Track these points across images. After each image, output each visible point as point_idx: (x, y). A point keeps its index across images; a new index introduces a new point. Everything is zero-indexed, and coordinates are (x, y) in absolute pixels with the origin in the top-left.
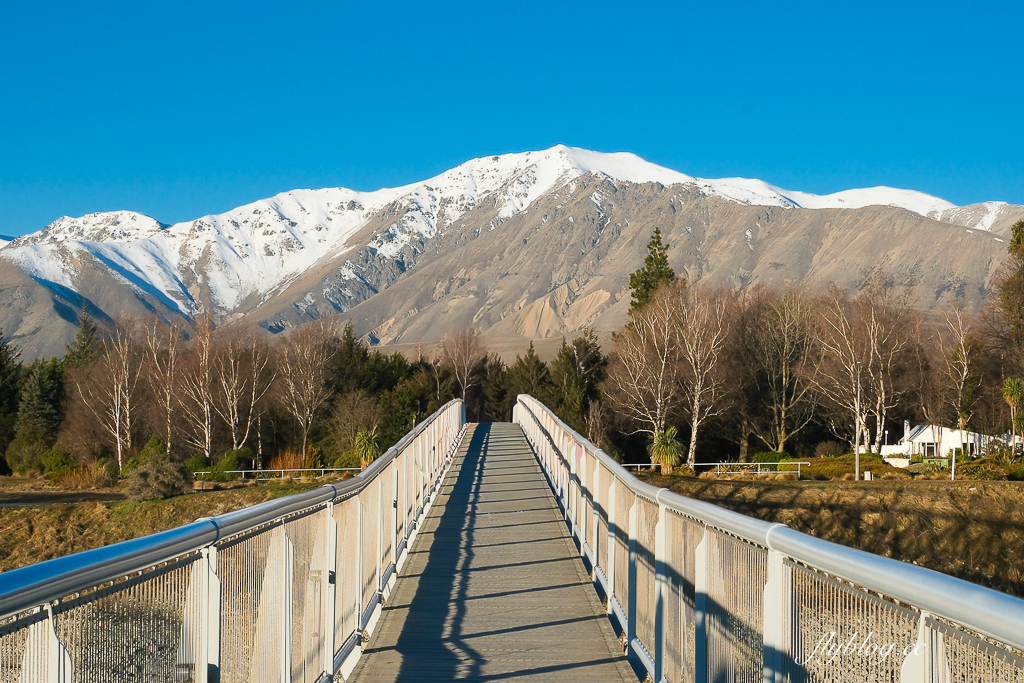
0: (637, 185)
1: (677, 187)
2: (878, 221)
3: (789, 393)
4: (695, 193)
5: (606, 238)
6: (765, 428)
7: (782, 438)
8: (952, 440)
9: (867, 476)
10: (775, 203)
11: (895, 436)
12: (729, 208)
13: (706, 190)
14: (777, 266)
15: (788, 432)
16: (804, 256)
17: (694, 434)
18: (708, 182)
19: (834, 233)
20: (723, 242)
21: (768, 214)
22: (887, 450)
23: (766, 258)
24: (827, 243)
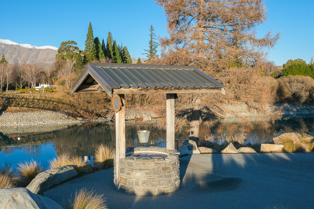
0: (9, 45)
1: (16, 45)
2: (48, 51)
3: (22, 80)
4: (19, 46)
5: (5, 53)
6: (19, 84)
7: (22, 86)
8: (45, 86)
9: (31, 92)
10: (32, 48)
11: (37, 85)
12: (25, 49)
13: (21, 46)
14: (32, 57)
15: (22, 85)
16: (36, 56)
17: (7, 85)
18: (21, 44)
19: (41, 52)
20: (24, 54)
21: (31, 49)
22: (36, 87)
23: (31, 56)
24: (40, 54)
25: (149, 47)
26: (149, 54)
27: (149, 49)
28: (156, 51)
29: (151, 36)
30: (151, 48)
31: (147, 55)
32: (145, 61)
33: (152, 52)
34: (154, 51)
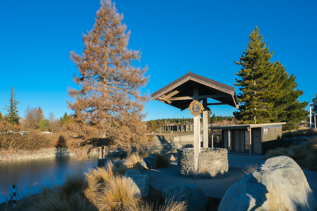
25: (10, 104)
26: (10, 109)
27: (10, 105)
28: (16, 108)
29: (12, 95)
30: (12, 104)
31: (8, 110)
32: (6, 115)
33: (12, 108)
34: (14, 107)
